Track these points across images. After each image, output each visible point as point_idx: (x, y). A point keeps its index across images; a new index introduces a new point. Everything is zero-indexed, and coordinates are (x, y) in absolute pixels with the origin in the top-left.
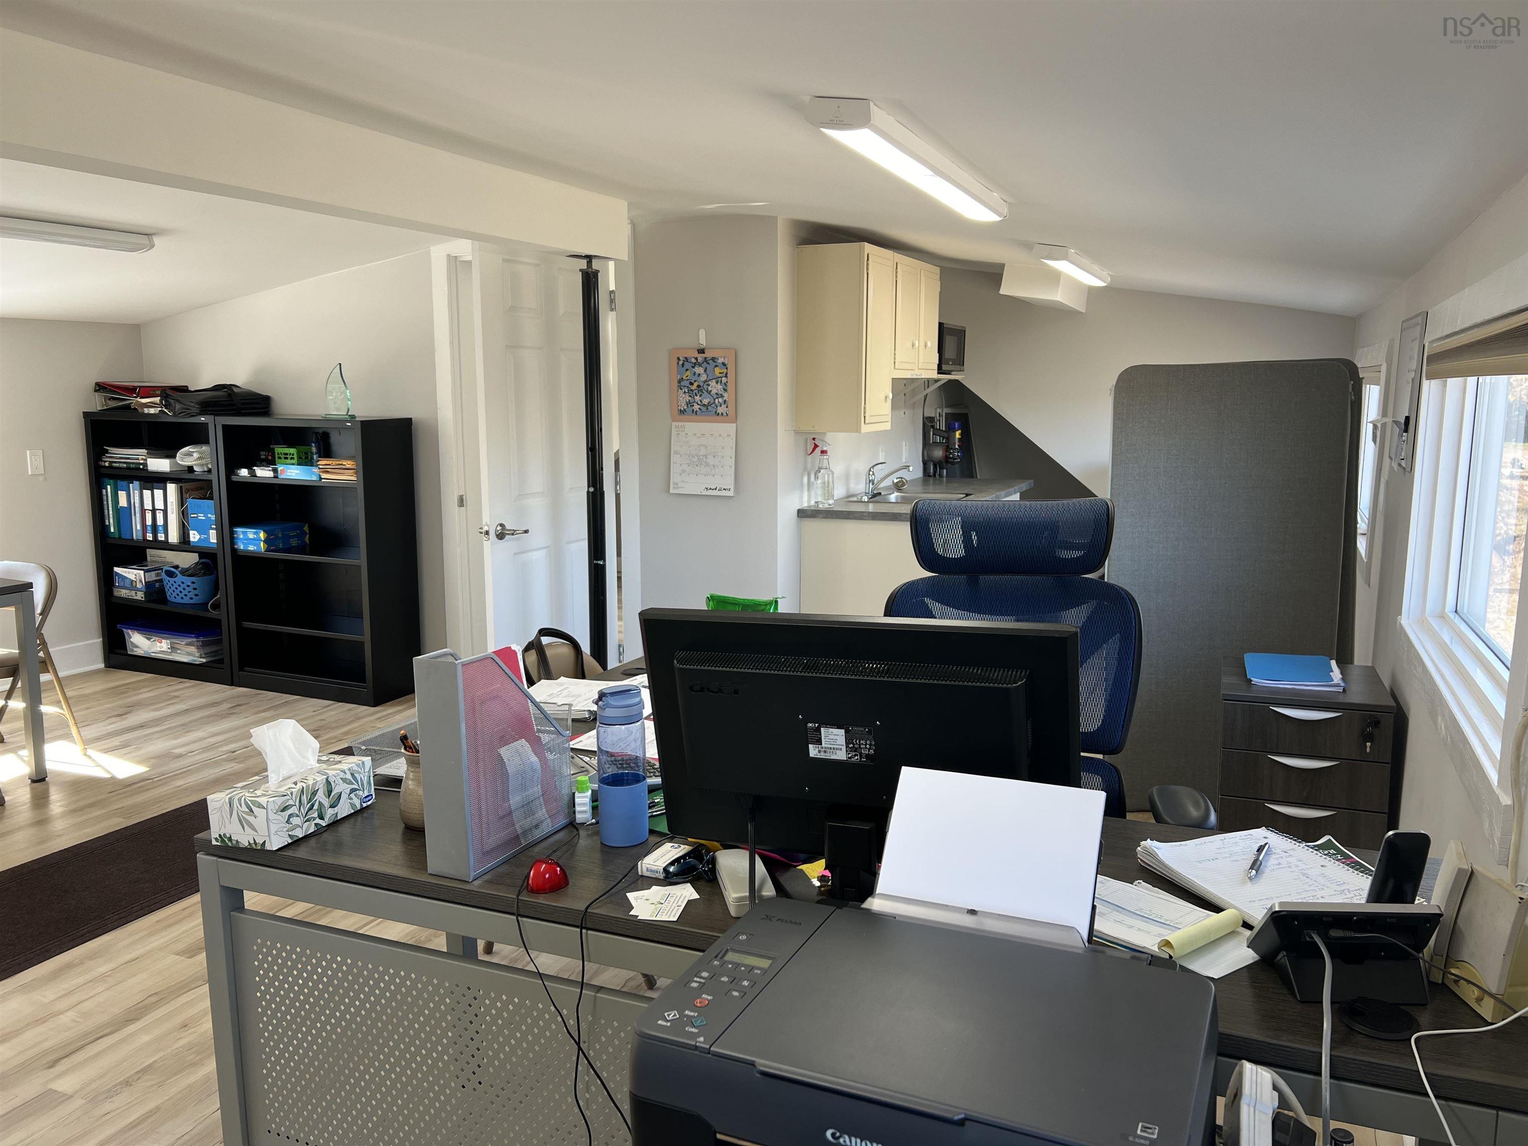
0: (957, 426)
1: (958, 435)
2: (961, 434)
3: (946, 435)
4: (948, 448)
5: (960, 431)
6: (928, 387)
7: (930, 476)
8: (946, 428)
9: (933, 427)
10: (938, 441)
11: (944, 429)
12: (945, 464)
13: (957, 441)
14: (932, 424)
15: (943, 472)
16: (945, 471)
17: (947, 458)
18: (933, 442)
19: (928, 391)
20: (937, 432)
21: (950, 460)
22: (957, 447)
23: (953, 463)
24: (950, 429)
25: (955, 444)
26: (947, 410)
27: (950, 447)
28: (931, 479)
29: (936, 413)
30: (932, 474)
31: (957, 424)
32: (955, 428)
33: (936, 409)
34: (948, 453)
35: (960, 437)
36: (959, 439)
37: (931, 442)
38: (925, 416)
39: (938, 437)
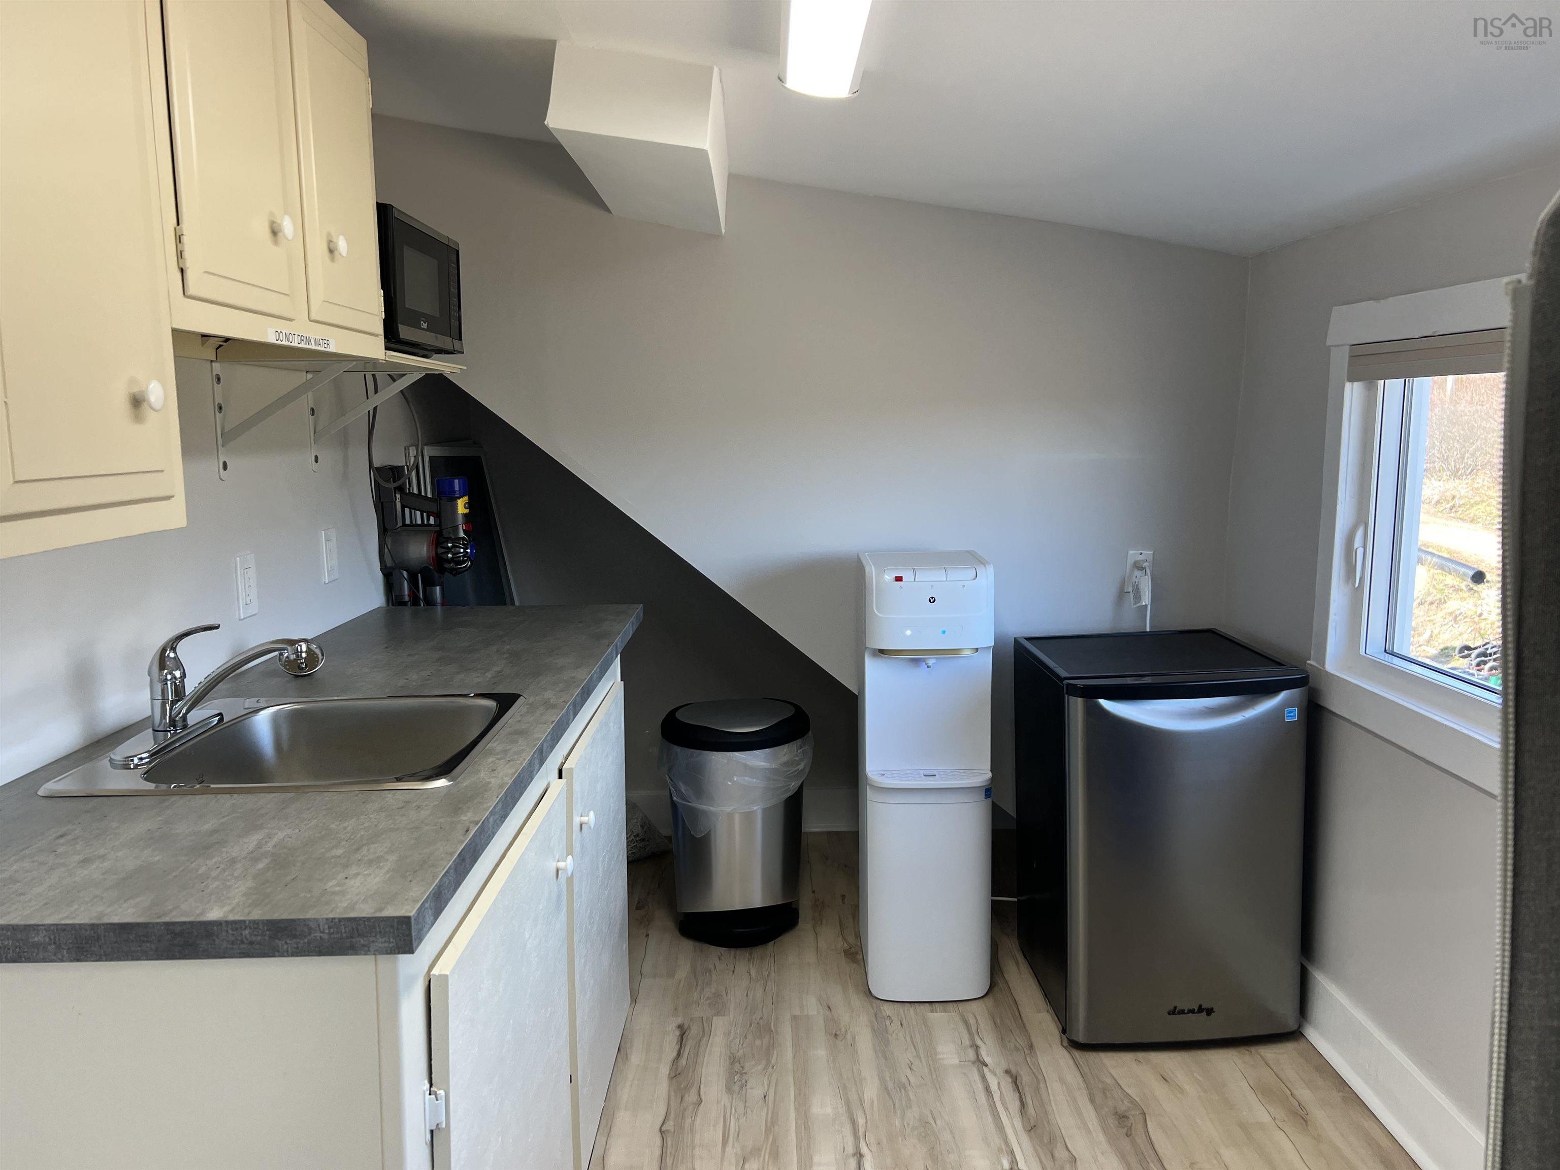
0: (457, 488)
1: (461, 506)
2: (470, 505)
3: (433, 507)
4: (440, 537)
5: (466, 499)
6: (376, 392)
7: (404, 604)
8: (433, 493)
9: (401, 489)
10: (419, 522)
11: (429, 495)
12: (436, 575)
13: (460, 520)
14: (396, 484)
15: (433, 593)
16: (438, 588)
17: (439, 561)
18: (404, 525)
19: (377, 400)
20: (413, 501)
21: (447, 566)
22: (462, 534)
23: (456, 572)
24: (444, 495)
25: (456, 528)
26: (429, 452)
27: (445, 534)
28: (407, 611)
29: (407, 456)
30: (407, 599)
31: (456, 481)
32: (454, 492)
33: (406, 449)
34: (441, 551)
35: (467, 511)
36: (465, 515)
37: (400, 524)
38: (377, 463)
39: (418, 513)
